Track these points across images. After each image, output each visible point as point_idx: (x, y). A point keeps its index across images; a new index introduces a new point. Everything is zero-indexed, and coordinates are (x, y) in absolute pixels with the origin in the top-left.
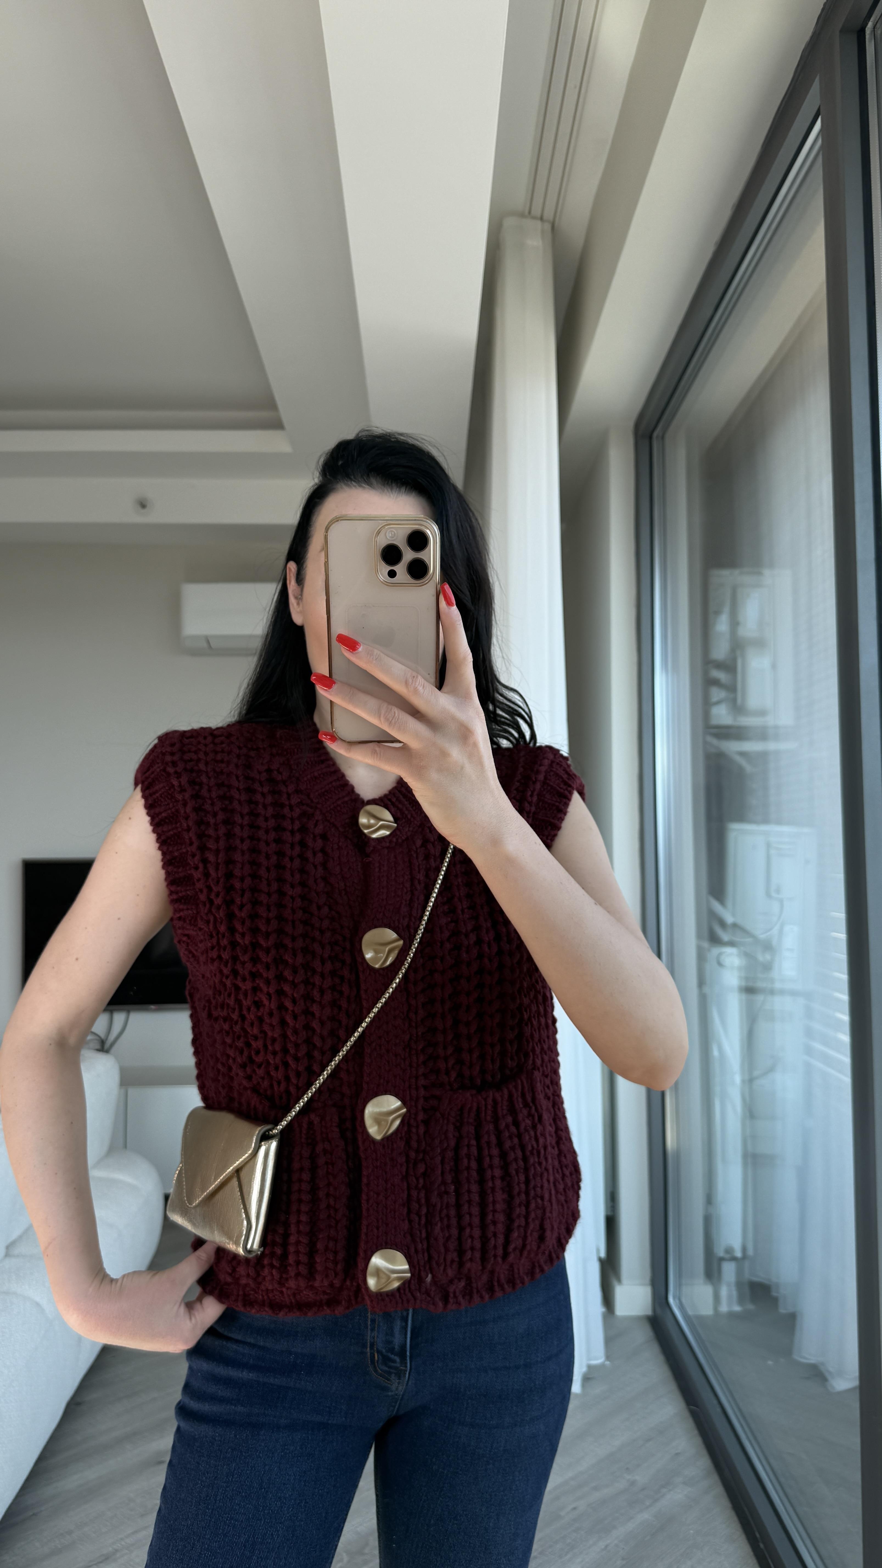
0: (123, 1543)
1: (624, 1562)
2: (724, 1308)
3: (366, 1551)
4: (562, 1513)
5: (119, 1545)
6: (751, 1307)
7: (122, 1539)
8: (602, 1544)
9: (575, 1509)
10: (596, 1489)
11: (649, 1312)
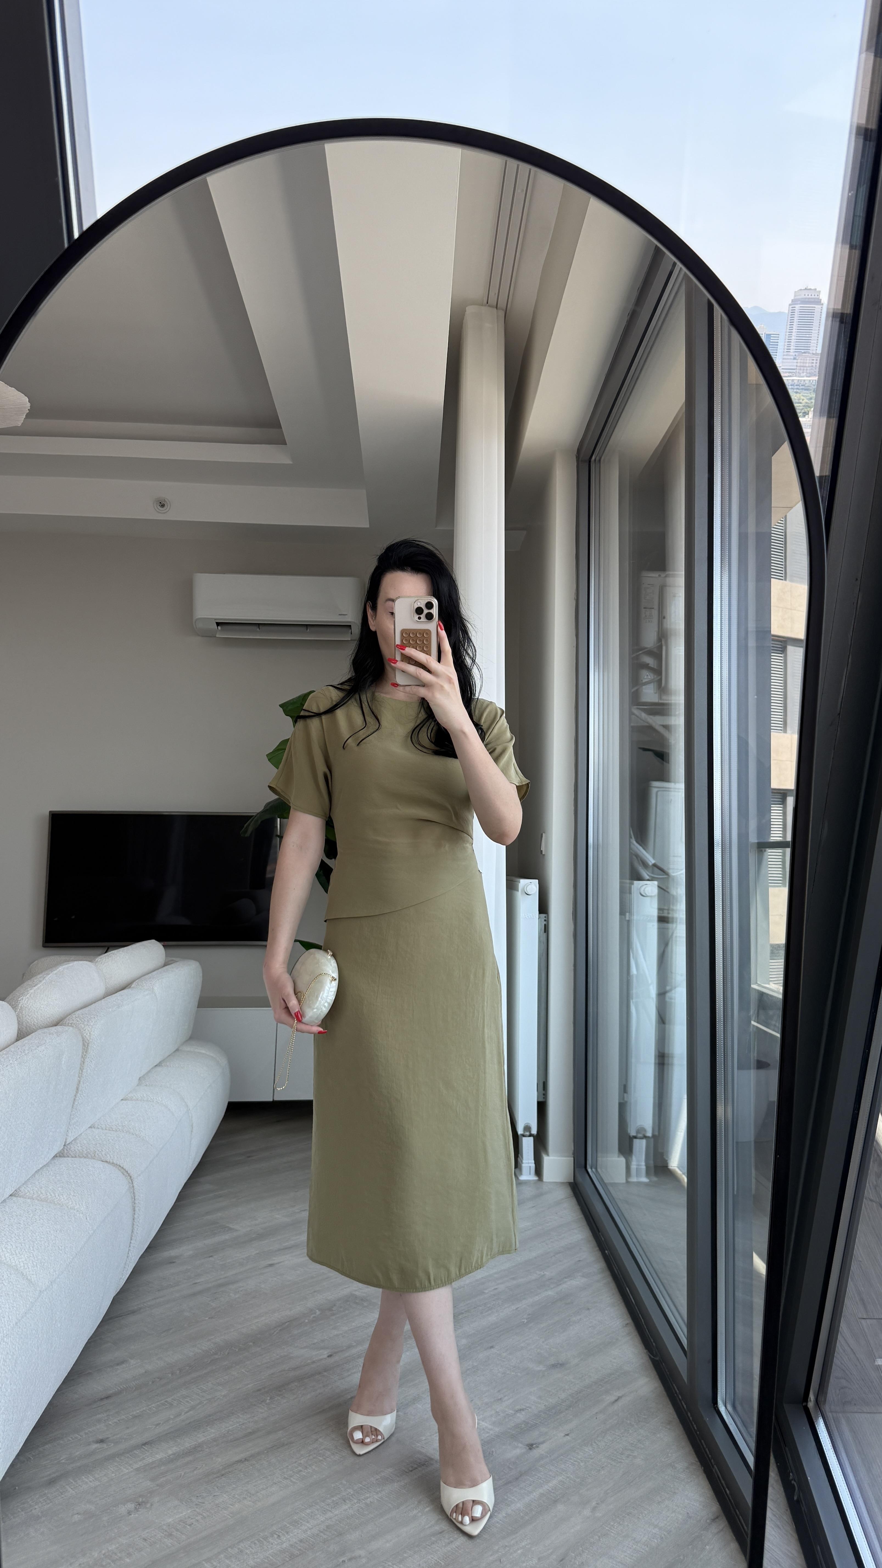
0: (145, 1304)
1: (530, 1316)
2: (634, 1179)
3: (333, 1309)
4: (486, 1291)
5: (142, 1305)
6: (655, 1179)
7: (144, 1302)
8: (513, 1307)
9: (496, 1289)
10: (513, 1279)
11: (572, 1181)
